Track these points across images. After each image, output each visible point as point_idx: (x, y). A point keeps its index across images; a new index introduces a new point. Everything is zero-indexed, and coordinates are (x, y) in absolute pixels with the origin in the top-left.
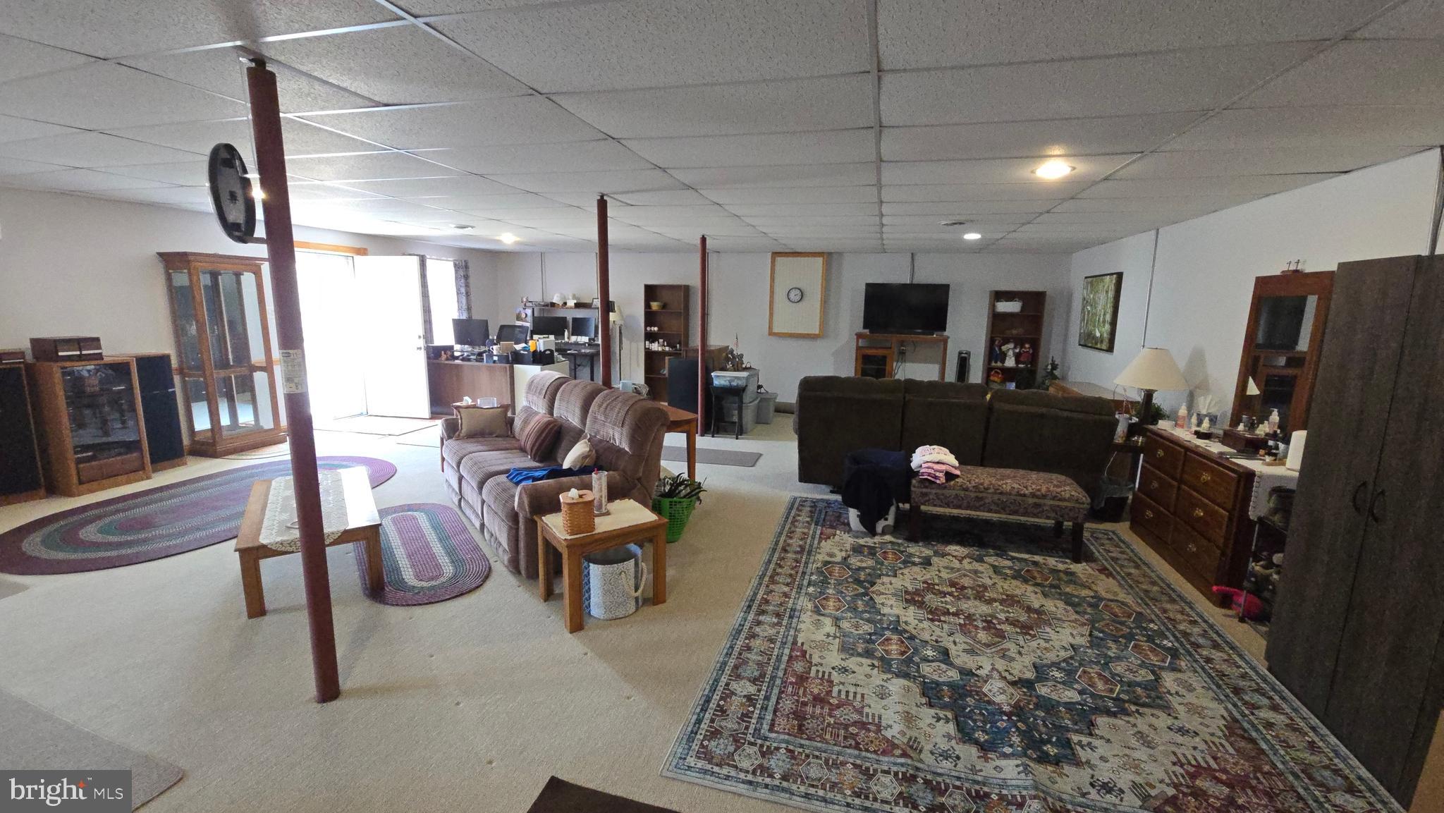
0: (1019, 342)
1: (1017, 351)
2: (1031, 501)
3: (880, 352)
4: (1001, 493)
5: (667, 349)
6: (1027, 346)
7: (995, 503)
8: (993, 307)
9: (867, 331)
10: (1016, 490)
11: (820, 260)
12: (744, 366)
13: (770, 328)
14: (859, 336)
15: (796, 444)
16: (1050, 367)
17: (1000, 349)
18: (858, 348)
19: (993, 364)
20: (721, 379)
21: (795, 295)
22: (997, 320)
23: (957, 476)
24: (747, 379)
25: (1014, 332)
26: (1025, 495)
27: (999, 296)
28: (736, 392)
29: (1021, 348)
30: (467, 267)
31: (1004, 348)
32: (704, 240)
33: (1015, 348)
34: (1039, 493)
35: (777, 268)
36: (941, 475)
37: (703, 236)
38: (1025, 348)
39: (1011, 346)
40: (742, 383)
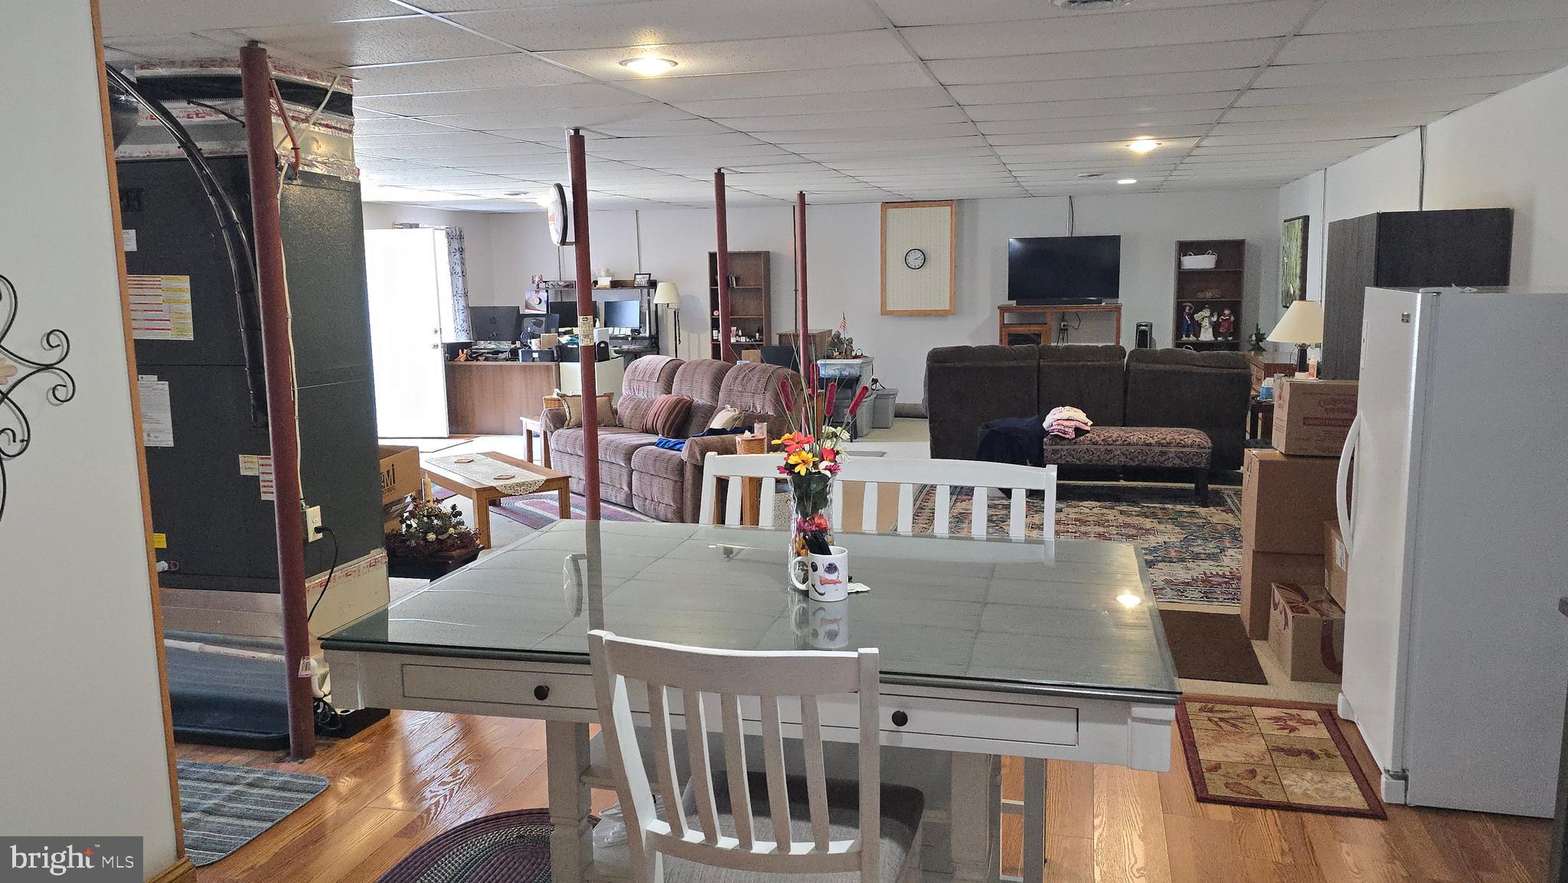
0: (1216, 307)
1: (1214, 319)
2: (1158, 449)
3: (1035, 329)
4: (1129, 444)
5: (743, 339)
6: (1227, 312)
7: (1124, 455)
8: (1179, 263)
9: (1014, 303)
10: (1142, 440)
11: (946, 210)
12: (854, 354)
13: (883, 304)
14: (1003, 310)
15: (928, 444)
16: (1254, 338)
17: (1192, 318)
18: (1003, 325)
19: (1184, 338)
20: (830, 368)
21: (915, 259)
22: (1185, 280)
23: (1088, 432)
24: (861, 366)
25: (1209, 295)
26: (1150, 445)
27: (1186, 248)
28: (849, 383)
29: (1219, 316)
30: (461, 237)
31: (1197, 317)
32: (802, 196)
33: (1212, 315)
34: (1164, 441)
35: (890, 224)
36: (1070, 430)
37: (801, 192)
38: (1224, 315)
39: (1206, 313)
40: (854, 372)
